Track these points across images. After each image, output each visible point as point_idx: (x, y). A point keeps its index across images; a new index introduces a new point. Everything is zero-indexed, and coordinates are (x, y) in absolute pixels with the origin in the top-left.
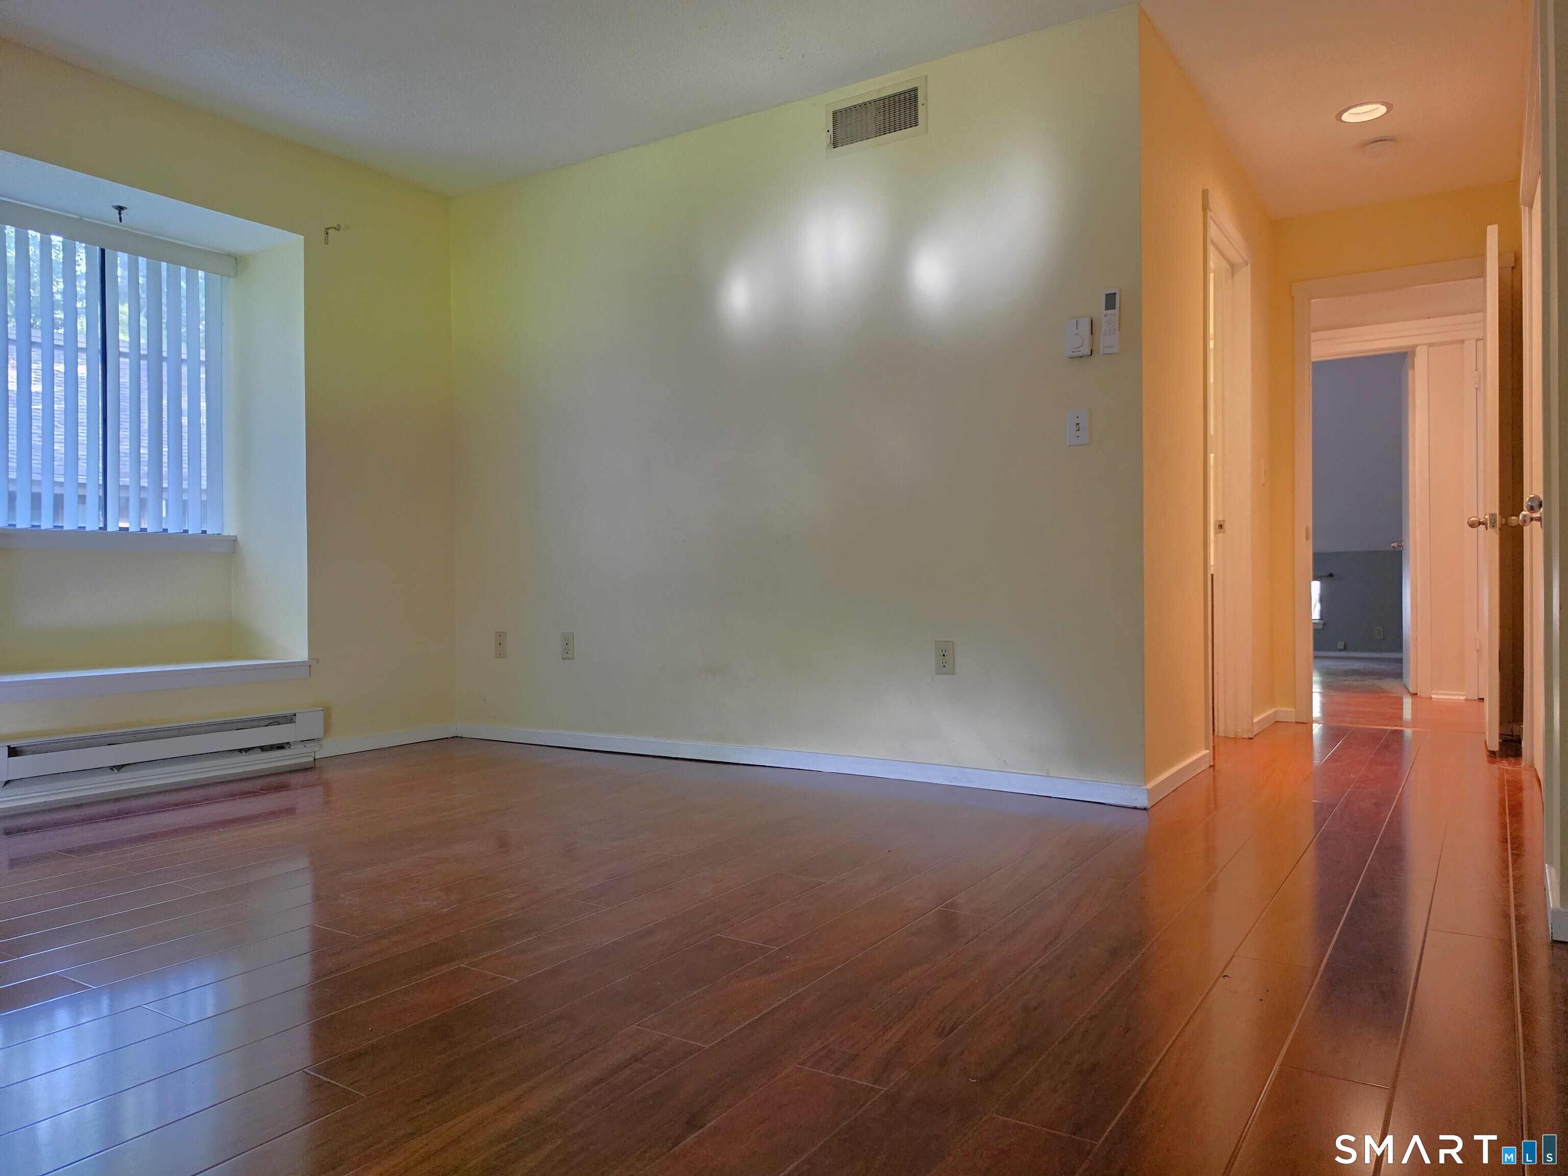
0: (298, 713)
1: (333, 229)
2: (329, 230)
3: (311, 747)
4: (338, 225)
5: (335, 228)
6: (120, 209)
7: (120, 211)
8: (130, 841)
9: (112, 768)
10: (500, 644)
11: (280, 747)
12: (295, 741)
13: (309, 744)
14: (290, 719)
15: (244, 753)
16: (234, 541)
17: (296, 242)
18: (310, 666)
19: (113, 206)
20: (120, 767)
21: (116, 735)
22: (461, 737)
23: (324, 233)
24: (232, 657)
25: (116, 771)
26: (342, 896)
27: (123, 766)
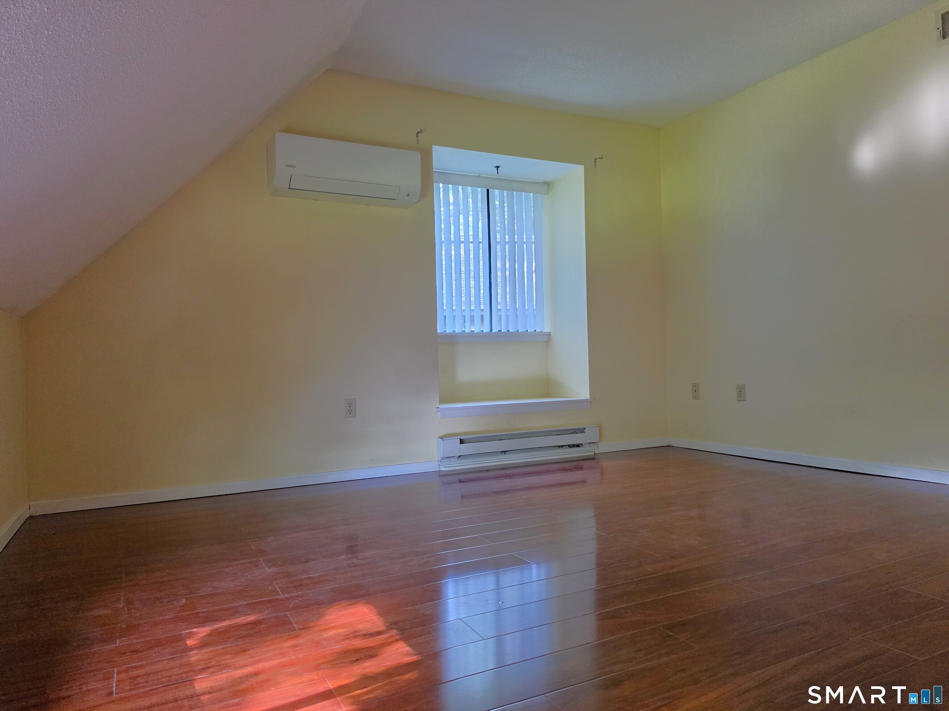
0: (586, 427)
1: (599, 159)
2: (597, 160)
3: (593, 447)
4: (602, 156)
5: (600, 158)
6: (498, 167)
7: (497, 168)
8: (521, 490)
9: (502, 452)
10: (695, 391)
11: (578, 446)
12: (586, 443)
13: (592, 445)
14: (582, 431)
15: (561, 448)
16: (549, 335)
17: (580, 168)
18: (591, 402)
19: (494, 167)
20: (505, 452)
21: (502, 435)
22: (672, 446)
23: (594, 162)
24: (549, 396)
25: (503, 454)
26: (641, 531)
27: (507, 451)
